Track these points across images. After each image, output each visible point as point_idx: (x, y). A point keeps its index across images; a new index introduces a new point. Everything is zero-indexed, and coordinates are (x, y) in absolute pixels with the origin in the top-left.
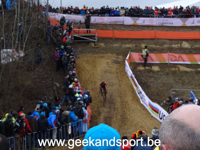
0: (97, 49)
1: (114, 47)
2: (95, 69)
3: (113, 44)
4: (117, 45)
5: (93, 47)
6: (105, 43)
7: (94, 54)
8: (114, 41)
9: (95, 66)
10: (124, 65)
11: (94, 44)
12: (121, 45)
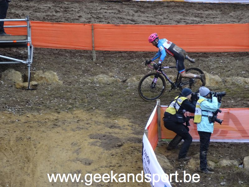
0: (35, 92)
1: (98, 85)
2: (30, 169)
3: (92, 74)
4: (109, 76)
5: (19, 85)
6: (64, 69)
7: (23, 113)
8: (98, 65)
9: (27, 158)
10: (136, 153)
11: (22, 75)
12: (123, 79)
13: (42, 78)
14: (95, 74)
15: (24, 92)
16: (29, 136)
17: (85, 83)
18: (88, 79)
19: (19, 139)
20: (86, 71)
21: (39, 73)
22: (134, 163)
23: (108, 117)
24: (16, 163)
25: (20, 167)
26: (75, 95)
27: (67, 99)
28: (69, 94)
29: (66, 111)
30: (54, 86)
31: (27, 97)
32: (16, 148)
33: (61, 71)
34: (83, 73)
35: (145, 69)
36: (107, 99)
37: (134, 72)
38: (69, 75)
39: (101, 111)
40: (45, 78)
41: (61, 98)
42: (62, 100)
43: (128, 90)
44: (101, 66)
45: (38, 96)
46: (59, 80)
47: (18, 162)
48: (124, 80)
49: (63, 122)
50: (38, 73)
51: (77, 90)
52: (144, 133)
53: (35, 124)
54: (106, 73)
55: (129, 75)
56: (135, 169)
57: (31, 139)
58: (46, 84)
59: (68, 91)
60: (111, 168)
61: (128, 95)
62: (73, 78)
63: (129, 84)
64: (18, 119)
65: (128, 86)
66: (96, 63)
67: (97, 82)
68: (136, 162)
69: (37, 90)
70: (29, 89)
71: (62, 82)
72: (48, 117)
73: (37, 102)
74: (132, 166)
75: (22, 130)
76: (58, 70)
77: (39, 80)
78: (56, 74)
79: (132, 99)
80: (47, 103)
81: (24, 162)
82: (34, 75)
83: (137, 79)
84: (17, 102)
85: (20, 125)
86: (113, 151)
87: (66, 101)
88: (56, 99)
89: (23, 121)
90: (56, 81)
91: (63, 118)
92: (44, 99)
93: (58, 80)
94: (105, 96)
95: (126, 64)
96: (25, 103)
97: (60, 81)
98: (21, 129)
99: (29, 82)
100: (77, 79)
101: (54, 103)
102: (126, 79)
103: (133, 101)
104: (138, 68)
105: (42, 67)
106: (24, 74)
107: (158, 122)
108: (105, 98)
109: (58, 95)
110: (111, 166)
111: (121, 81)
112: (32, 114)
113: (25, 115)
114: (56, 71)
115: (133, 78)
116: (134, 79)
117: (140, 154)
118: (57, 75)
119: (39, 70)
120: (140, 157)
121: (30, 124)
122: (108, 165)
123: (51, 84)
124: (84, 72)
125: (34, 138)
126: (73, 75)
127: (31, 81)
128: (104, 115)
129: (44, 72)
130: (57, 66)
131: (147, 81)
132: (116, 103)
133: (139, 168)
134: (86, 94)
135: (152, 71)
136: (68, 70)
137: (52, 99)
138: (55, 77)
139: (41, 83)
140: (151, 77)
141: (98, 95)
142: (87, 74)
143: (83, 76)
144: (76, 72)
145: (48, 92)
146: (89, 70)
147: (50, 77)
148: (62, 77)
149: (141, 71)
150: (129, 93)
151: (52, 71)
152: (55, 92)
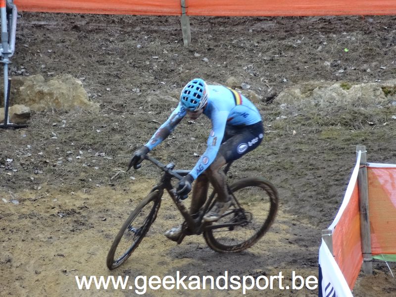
0: (23, 133)
8: (197, 55)
13: (41, 94)
16: (6, 254)
17: (162, 107)
21: (35, 82)
26: (133, 140)
27: (113, 152)
28: (117, 137)
29: (110, 183)
30: (75, 116)
31: (2, 150)
33: (94, 74)
35: (328, 63)
37: (296, 72)
38: (117, 84)
40: (51, 94)
41: (96, 150)
42: (97, 154)
43: (280, 124)
44: (206, 59)
45: (32, 143)
46: (90, 98)
48: (269, 96)
49: (100, 215)
50: (30, 83)
51: (139, 126)
52: (323, 241)
53: (24, 222)
54: (220, 79)
55: (282, 82)
57: (12, 263)
58: (55, 111)
59: (113, 129)
61: (280, 136)
62: (127, 95)
63: (283, 106)
65: (279, 113)
66: (192, 52)
69: (30, 128)
70: (6, 127)
71: (98, 105)
72: (59, 203)
73: (28, 162)
76: (86, 72)
77: (34, 101)
78: (80, 82)
79: (292, 148)
80: (58, 163)
82: (21, 88)
83: (303, 93)
87: (110, 158)
88: (81, 152)
90: (82, 102)
91: (101, 204)
92: (47, 152)
93: (86, 101)
95: (274, 53)
97: (92, 103)
99: (7, 106)
100: (140, 96)
101: (77, 164)
102: (272, 92)
103: (293, 152)
104: (306, 62)
105: (43, 66)
109: (86, 141)
111: (261, 97)
114: (82, 75)
115: (293, 90)
116: (297, 91)
118: (85, 86)
119: (35, 73)
121: (10, 221)
123: (67, 112)
124: (158, 76)
125: (19, 258)
126: (128, 85)
127: (12, 105)
129: (47, 78)
130: (82, 61)
131: (333, 98)
135: (345, 69)
136: (115, 73)
137: (69, 152)
138: (79, 90)
139: (39, 110)
140: (343, 86)
141: (196, 137)
142: (167, 82)
143: (157, 86)
144: (135, 77)
145: (60, 134)
146: (173, 70)
147: (64, 92)
148: (99, 92)
149: (317, 70)
150: (282, 132)
151: (70, 76)
152: (78, 134)
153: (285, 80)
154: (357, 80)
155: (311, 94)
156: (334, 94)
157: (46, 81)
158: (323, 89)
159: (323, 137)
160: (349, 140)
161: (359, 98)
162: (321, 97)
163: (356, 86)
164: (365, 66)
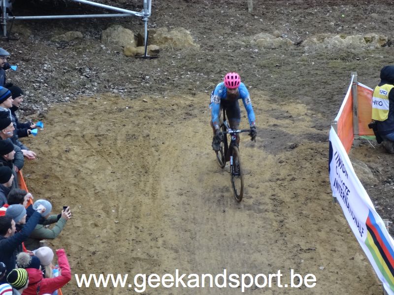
0: (155, 62)
1: (257, 50)
2: (148, 185)
3: (248, 32)
4: (274, 35)
5: (130, 52)
6: (202, 25)
7: (136, 96)
8: (256, 17)
9: (143, 167)
10: (318, 159)
11: (135, 35)
12: (296, 39)
13: (166, 39)
14: (251, 33)
15: (138, 62)
16: (146, 132)
17: (236, 47)
18: (240, 40)
19: (131, 137)
20: (237, 28)
21: (162, 32)
22: (315, 175)
23: (274, 101)
24: (127, 176)
25: (133, 182)
26: (219, 66)
27: (208, 73)
28: (210, 64)
29: (206, 91)
30: (185, 52)
31: (144, 71)
32: (126, 152)
33: (196, 27)
34: (232, 31)
35: (332, 23)
36: (271, 73)
37: (314, 28)
38: (210, 34)
39: (262, 92)
40: (172, 39)
41: (198, 72)
42: (198, 74)
43: (305, 58)
44: (261, 20)
45: (160, 67)
46: (194, 42)
47: (130, 174)
48: (298, 42)
49: (200, 109)
50: (159, 32)
51: (223, 58)
52: (332, 127)
53: (156, 113)
54: (270, 31)
55: (306, 34)
56: (317, 184)
57: (150, 137)
58: (174, 49)
59: (208, 60)
60: (279, 182)
61: (305, 65)
62: (216, 40)
63: (306, 48)
64: (129, 106)
65: (304, 52)
66: (253, 16)
67: (255, 45)
68: (319, 172)
69: (159, 59)
70: (145, 58)
71: (199, 46)
72: (176, 102)
73: (158, 79)
74: (313, 180)
75: (136, 122)
76: (192, 26)
77: (162, 43)
78: (189, 32)
79: (312, 72)
80: (175, 79)
81: (139, 173)
82: (154, 35)
83: (318, 40)
84: (127, 78)
85: (131, 114)
86: (282, 156)
87: (205, 77)
88: (189, 73)
89: (137, 108)
90: (189, 44)
91: (201, 103)
92: (170, 73)
93: (192, 43)
94: (269, 67)
95: (301, 17)
96: (140, 79)
97: (195, 44)
98: (133, 122)
99: (147, 46)
100: (223, 41)
101: (187, 80)
102: (301, 40)
103: (313, 75)
104: (320, 23)
105: (167, 23)
106: (138, 33)
107: (354, 109)
108: (267, 70)
109: (192, 66)
110: (278, 179)
111: (294, 43)
112: (151, 97)
113: (139, 98)
114: (189, 28)
115: (312, 39)
116: (315, 39)
117: (326, 160)
118: (191, 34)
119: (162, 26)
120: (325, 165)
121: (148, 112)
122: (274, 179)
123: (181, 50)
124: (234, 29)
125: (154, 134)
126: (217, 35)
127: (149, 45)
128: (267, 97)
130: (190, 20)
131: (335, 44)
132: (285, 79)
133: (324, 182)
134: (237, 64)
135: (343, 27)
136: (209, 27)
137: (182, 73)
138: (188, 37)
139: (164, 48)
140: (342, 37)
141: (256, 65)
142: (239, 33)
143: (233, 35)
144: (220, 30)
145: (177, 62)
146: (242, 26)
147: (179, 38)
148: (199, 38)
149: (326, 27)
150: (306, 63)
151: (183, 28)
152: (187, 62)
153: (307, 33)
154: (350, 33)
155: (323, 41)
156: (336, 42)
157: (169, 31)
158: (330, 39)
159: (330, 66)
160: (345, 68)
161: (351, 44)
162: (329, 43)
163: (349, 37)
164: (354, 25)
